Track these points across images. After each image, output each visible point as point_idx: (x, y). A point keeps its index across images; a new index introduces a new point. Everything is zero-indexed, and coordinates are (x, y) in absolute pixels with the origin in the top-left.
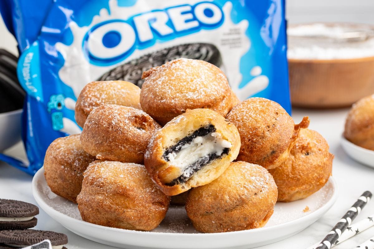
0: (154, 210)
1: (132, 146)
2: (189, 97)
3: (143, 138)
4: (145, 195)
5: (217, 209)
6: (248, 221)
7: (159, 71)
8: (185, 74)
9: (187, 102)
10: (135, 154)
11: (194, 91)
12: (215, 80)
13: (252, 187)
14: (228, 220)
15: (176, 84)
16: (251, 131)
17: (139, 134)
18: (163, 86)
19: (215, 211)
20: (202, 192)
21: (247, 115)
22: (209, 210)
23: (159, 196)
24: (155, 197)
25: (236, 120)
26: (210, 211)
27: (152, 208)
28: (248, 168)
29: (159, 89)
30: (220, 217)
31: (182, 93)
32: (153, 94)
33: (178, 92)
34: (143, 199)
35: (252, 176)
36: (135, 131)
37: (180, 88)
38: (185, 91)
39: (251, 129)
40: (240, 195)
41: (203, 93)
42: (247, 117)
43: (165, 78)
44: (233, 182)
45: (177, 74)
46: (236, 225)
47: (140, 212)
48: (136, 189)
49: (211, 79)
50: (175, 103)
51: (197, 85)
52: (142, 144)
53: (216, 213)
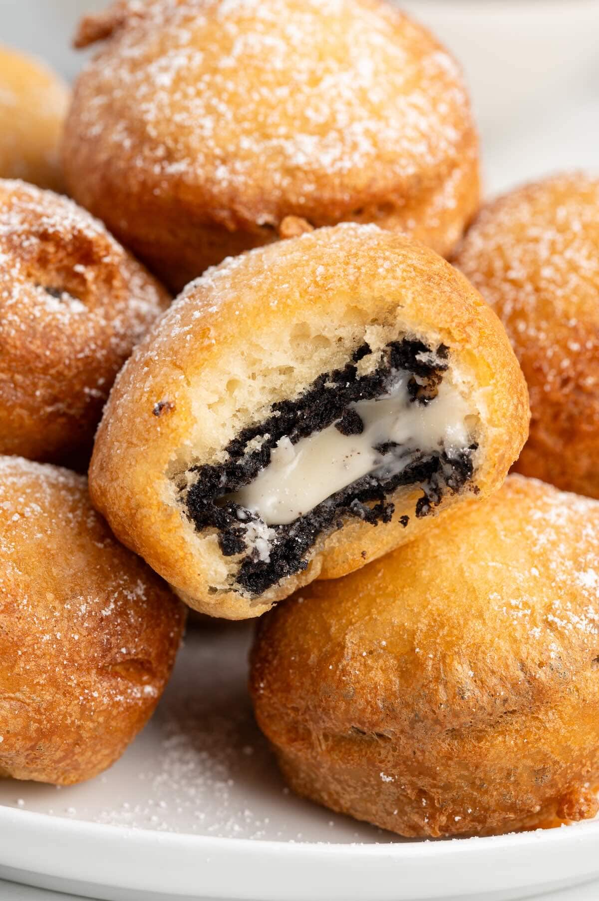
0: (106, 700)
1: (19, 378)
2: (300, 160)
3: (70, 344)
4: (70, 628)
5: (413, 723)
6: (553, 785)
7: (159, 19)
8: (282, 47)
9: (286, 182)
10: (31, 415)
11: (322, 130)
12: (414, 83)
13: (583, 626)
14: (458, 777)
15: (242, 90)
16: (576, 340)
17: (54, 323)
18: (178, 96)
19: (402, 732)
20: (343, 631)
21: (557, 259)
22: (373, 725)
23: (134, 636)
24: (113, 640)
25: (507, 280)
26: (377, 730)
27: (96, 694)
28: (561, 521)
29: (160, 108)
30: (420, 758)
31: (266, 137)
32: (131, 130)
33: (248, 133)
34: (60, 652)
35: (581, 568)
36: (35, 304)
37: (256, 114)
38: (282, 130)
39: (575, 329)
40: (529, 663)
41: (365, 146)
42: (557, 269)
43: (190, 58)
44: (494, 596)
45: (246, 45)
46: (493, 803)
47: (38, 711)
48: (25, 602)
49: (400, 80)
50: (230, 183)
51: (340, 106)
52: (66, 372)
53: (403, 741)
